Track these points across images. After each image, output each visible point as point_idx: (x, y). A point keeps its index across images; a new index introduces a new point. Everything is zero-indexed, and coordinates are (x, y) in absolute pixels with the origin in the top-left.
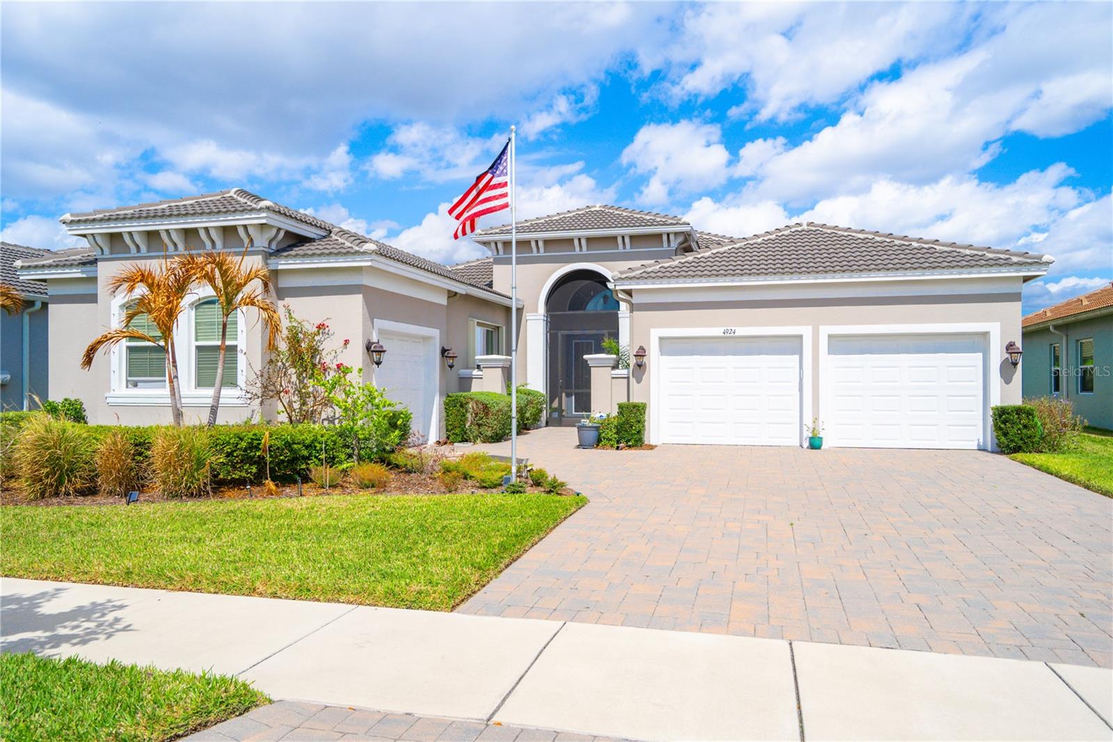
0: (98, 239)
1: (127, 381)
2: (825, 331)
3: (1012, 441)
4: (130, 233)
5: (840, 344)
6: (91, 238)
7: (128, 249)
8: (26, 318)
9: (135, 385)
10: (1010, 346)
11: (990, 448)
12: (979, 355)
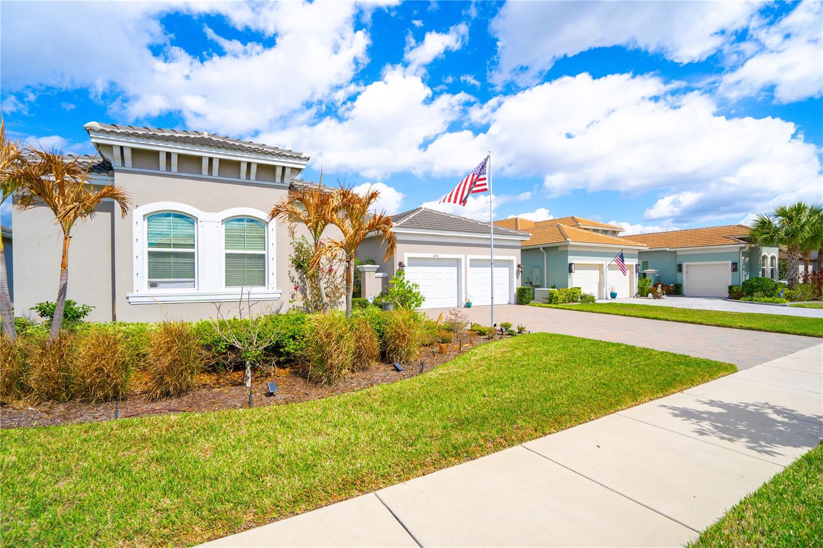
0: (128, 152)
1: (149, 282)
2: (470, 257)
5: (475, 263)
9: (156, 285)
10: (519, 266)
11: (513, 303)
12: (508, 268)
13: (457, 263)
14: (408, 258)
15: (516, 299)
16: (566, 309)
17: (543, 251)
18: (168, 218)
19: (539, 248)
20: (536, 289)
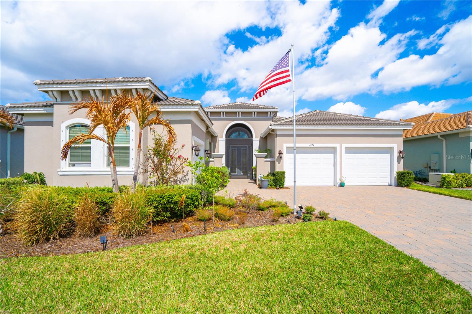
0: (55, 93)
1: (69, 163)
2: (344, 145)
3: (406, 183)
4: (73, 91)
5: (349, 150)
6: (50, 93)
7: (71, 99)
8: (9, 135)
9: (74, 165)
10: (400, 152)
11: (394, 185)
12: (389, 155)
13: (333, 150)
14: (287, 147)
15: (396, 181)
16: (445, 195)
17: (442, 138)
18: (79, 128)
19: (437, 136)
20: (430, 173)
